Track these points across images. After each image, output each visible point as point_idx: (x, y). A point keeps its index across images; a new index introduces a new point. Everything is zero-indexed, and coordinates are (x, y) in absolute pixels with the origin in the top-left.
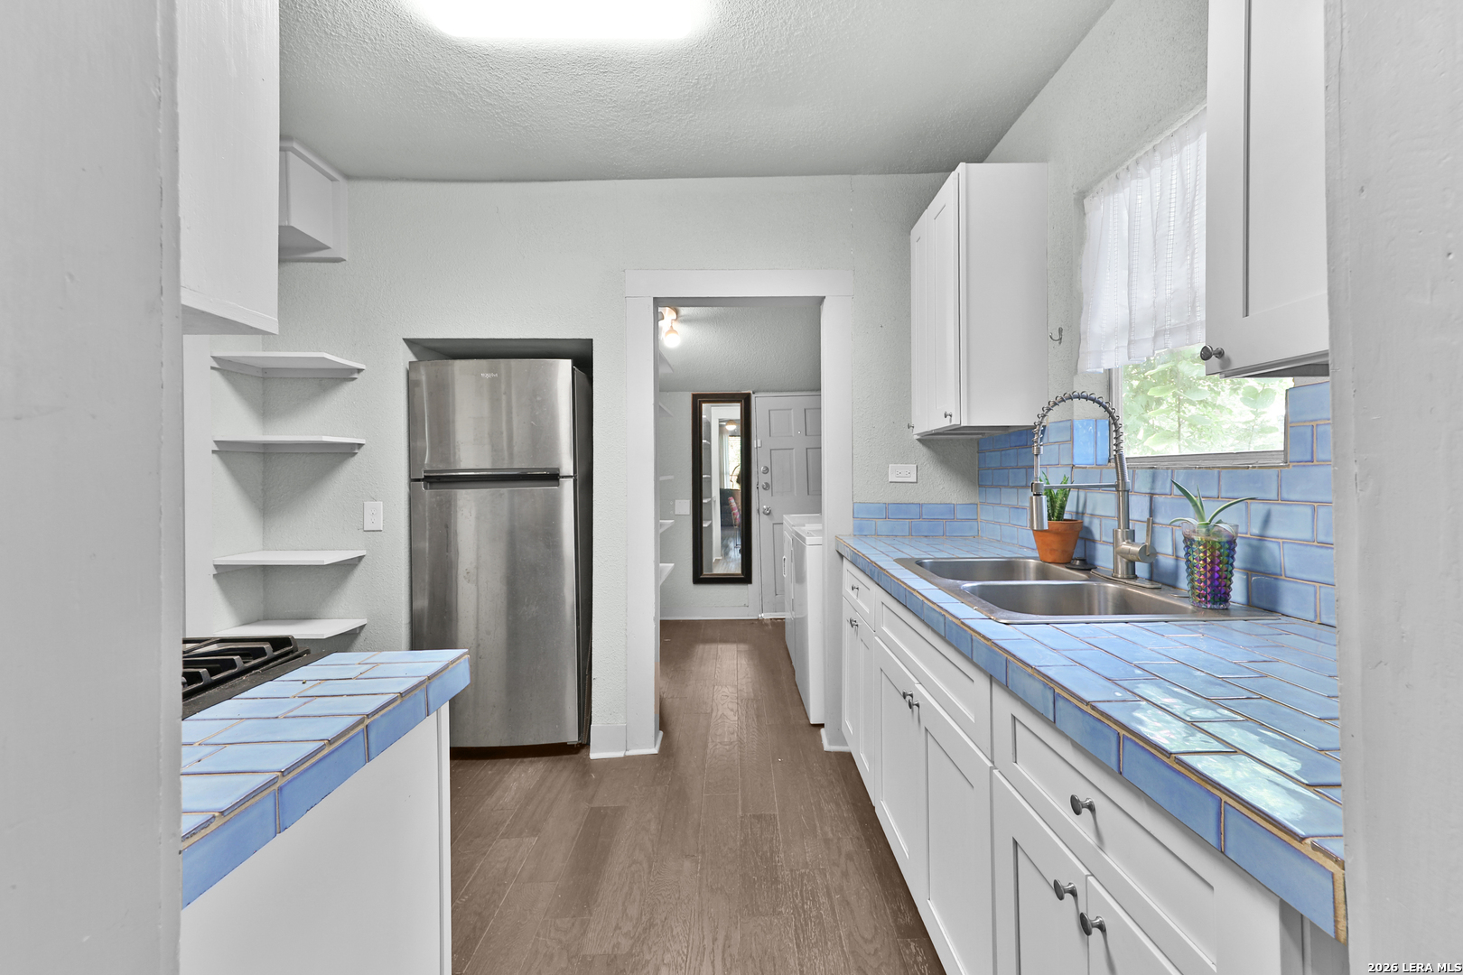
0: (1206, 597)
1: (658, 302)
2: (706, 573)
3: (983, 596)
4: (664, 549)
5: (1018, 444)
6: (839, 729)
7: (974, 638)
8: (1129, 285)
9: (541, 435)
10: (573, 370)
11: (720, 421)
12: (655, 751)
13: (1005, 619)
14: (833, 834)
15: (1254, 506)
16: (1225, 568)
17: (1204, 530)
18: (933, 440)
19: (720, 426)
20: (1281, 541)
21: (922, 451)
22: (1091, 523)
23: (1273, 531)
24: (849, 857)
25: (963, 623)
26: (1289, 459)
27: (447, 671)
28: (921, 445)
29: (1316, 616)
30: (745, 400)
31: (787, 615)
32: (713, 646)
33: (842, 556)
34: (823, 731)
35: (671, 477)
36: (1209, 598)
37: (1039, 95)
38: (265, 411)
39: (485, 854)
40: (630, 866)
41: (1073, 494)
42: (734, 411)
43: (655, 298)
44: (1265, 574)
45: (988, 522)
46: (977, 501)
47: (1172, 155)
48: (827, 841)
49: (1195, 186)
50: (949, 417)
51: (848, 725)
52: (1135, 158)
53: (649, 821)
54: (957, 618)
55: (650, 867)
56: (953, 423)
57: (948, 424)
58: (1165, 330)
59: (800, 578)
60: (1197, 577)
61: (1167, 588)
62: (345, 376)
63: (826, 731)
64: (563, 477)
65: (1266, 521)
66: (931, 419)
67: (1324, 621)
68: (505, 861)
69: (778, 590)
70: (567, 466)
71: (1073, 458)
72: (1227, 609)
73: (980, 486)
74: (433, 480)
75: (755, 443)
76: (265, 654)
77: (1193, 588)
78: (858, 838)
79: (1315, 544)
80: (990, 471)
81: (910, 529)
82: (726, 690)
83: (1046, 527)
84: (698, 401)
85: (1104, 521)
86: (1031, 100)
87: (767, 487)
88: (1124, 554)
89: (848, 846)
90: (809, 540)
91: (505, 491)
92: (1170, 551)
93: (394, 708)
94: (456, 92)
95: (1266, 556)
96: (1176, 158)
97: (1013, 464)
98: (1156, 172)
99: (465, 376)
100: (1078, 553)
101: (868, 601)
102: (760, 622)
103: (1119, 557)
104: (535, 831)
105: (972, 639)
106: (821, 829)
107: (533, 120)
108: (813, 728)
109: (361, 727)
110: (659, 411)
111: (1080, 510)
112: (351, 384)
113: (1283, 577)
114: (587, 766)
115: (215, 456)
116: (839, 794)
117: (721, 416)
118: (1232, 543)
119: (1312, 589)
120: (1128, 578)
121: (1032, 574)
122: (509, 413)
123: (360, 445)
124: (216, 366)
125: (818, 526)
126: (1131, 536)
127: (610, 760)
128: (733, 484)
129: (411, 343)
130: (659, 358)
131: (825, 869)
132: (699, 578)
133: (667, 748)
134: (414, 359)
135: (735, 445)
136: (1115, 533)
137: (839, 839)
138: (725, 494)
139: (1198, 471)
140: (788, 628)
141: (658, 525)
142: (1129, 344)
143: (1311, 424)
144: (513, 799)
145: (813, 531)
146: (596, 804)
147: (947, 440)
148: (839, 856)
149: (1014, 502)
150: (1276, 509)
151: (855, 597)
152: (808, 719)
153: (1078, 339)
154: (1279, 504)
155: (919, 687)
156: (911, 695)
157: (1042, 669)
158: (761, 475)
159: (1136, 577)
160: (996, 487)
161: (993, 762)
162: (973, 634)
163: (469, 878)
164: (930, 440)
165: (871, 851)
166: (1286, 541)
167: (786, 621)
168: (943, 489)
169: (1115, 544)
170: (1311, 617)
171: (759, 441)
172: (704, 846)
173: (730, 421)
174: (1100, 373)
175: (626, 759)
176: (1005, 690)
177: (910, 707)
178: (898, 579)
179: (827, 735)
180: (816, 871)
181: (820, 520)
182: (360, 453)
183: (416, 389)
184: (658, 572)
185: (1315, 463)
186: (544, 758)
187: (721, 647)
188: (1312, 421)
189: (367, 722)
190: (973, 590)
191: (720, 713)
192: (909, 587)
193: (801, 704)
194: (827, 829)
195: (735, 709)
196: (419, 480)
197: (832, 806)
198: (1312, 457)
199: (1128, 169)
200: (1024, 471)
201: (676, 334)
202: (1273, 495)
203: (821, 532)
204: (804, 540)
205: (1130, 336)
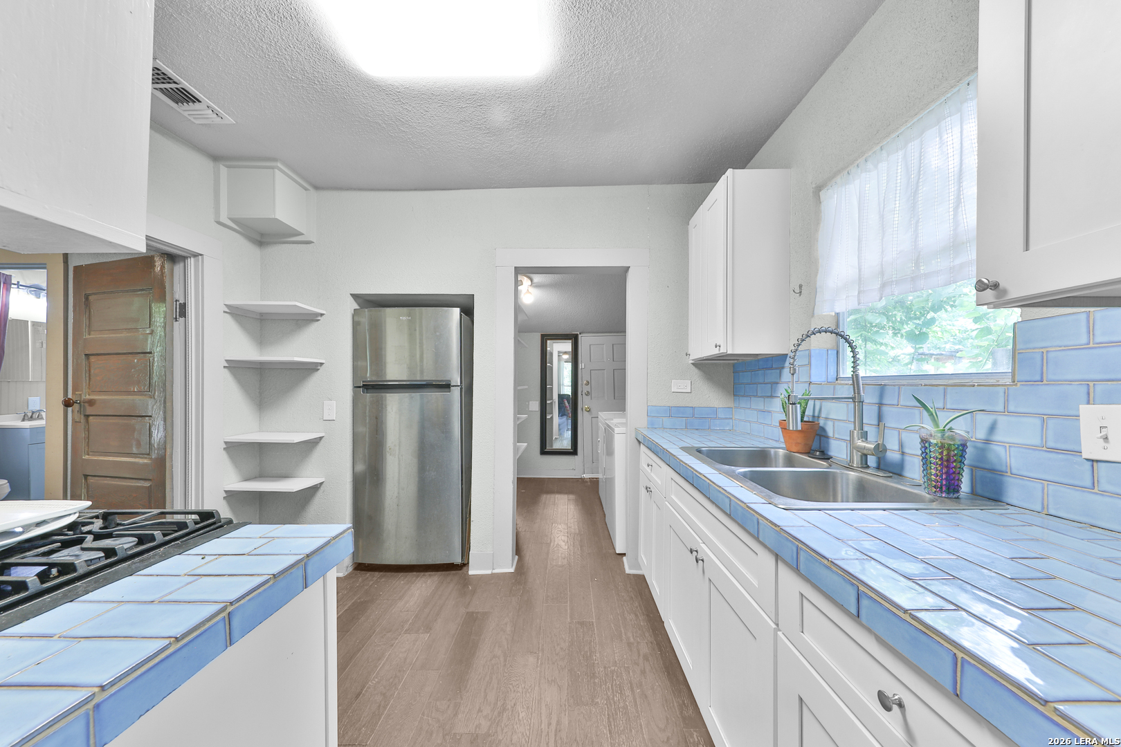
0: (941, 488)
1: (519, 271)
2: (548, 448)
3: (752, 480)
4: (520, 433)
5: (765, 367)
6: (637, 559)
7: (760, 521)
8: (859, 249)
9: (440, 358)
10: (461, 315)
11: (559, 352)
12: (512, 570)
13: (783, 505)
14: (634, 638)
15: (980, 417)
16: (958, 465)
17: (939, 435)
18: (702, 364)
19: (559, 356)
20: (1007, 445)
21: (695, 371)
22: (825, 424)
23: (998, 436)
24: (646, 658)
25: (748, 507)
26: (1017, 378)
27: (329, 545)
28: (694, 367)
29: (1043, 508)
30: (574, 339)
31: (600, 476)
32: (553, 496)
33: (639, 442)
34: (625, 558)
35: (526, 387)
36: (944, 488)
37: (784, 123)
38: (261, 340)
39: (392, 645)
40: (491, 660)
41: (811, 403)
42: (567, 346)
43: (515, 267)
44: (992, 471)
45: (740, 420)
46: (732, 406)
47: (897, 151)
48: (630, 644)
49: (919, 171)
50: (718, 347)
51: (643, 558)
52: (864, 157)
53: (506, 624)
54: (743, 502)
55: (505, 661)
56: (721, 352)
57: (718, 352)
58: (892, 281)
59: (610, 452)
60: (933, 472)
61: (896, 476)
62: (312, 318)
63: (627, 559)
64: (453, 386)
65: (992, 428)
66: (703, 348)
67: (1052, 512)
68: (406, 652)
69: (595, 460)
70: (456, 379)
71: (810, 377)
72: (958, 498)
73: (734, 395)
74: (369, 387)
75: (580, 366)
76: (187, 527)
77: (929, 480)
78: (651, 643)
79: (1044, 449)
80: (743, 386)
81: (686, 424)
82: (560, 527)
83: (800, 428)
84: (545, 338)
85: (836, 423)
86: (778, 127)
87: (588, 394)
88: (859, 449)
89: (645, 649)
90: (617, 430)
91: (417, 395)
92: (896, 448)
93: (265, 590)
94: (380, 122)
95: (991, 457)
96: (901, 153)
97: (761, 381)
98: (883, 166)
99: (393, 319)
100: (815, 445)
101: (661, 475)
102: (583, 480)
103: (855, 451)
104: (428, 628)
105: (758, 522)
106: (625, 635)
107: (433, 144)
108: (618, 556)
109: (224, 614)
110: (518, 344)
111: (816, 414)
112: (316, 323)
113: (1009, 474)
114: (467, 580)
115: (226, 370)
116: (637, 607)
117: (560, 349)
118: (964, 446)
119: (1039, 486)
120: (862, 468)
121: (781, 461)
122: (421, 344)
123: (322, 364)
124: (228, 311)
125: (623, 420)
126: (864, 436)
127: (482, 576)
128: (567, 390)
129: (355, 296)
130: (518, 308)
131: (628, 667)
132: (544, 451)
133: (521, 569)
134: (358, 307)
135: (567, 368)
136: (851, 433)
137: (638, 643)
138: (561, 397)
139: (923, 387)
140: (600, 484)
141: (516, 419)
142: (859, 293)
143: (1042, 350)
144: (416, 603)
145: (619, 423)
146: (471, 609)
147: (712, 364)
148: (639, 656)
149: (761, 407)
150: (1002, 421)
151: (650, 471)
152: (614, 549)
153: (814, 292)
154: (1005, 415)
155: (703, 545)
156: (697, 551)
157: (836, 562)
158: (584, 386)
159: (868, 467)
160: (747, 396)
161: (777, 625)
162: (760, 518)
163: (380, 664)
164: (700, 364)
165: (661, 654)
166: (1012, 445)
167: (600, 480)
168: (710, 397)
169: (851, 441)
170: (1038, 508)
171: (583, 364)
172: (543, 645)
173: (565, 353)
174: (832, 316)
175: (492, 574)
176: (796, 572)
177: (697, 562)
178: (686, 464)
179: (628, 562)
180: (622, 669)
181: (625, 416)
182: (322, 369)
183: (358, 327)
184: (516, 449)
185: (1045, 382)
186: (439, 573)
187: (558, 496)
188: (1042, 348)
189: (230, 609)
190: (745, 475)
191: (556, 543)
192: (696, 471)
193: (610, 539)
194: (630, 634)
195: (566, 540)
196: (360, 387)
197: (633, 616)
198: (1042, 378)
199: (858, 166)
200: (770, 385)
201: (530, 295)
202: (1000, 408)
203: (625, 424)
204: (613, 430)
205: (859, 287)
